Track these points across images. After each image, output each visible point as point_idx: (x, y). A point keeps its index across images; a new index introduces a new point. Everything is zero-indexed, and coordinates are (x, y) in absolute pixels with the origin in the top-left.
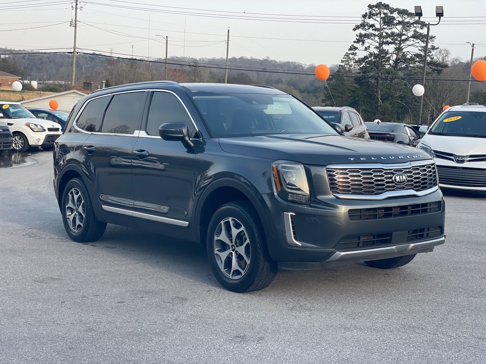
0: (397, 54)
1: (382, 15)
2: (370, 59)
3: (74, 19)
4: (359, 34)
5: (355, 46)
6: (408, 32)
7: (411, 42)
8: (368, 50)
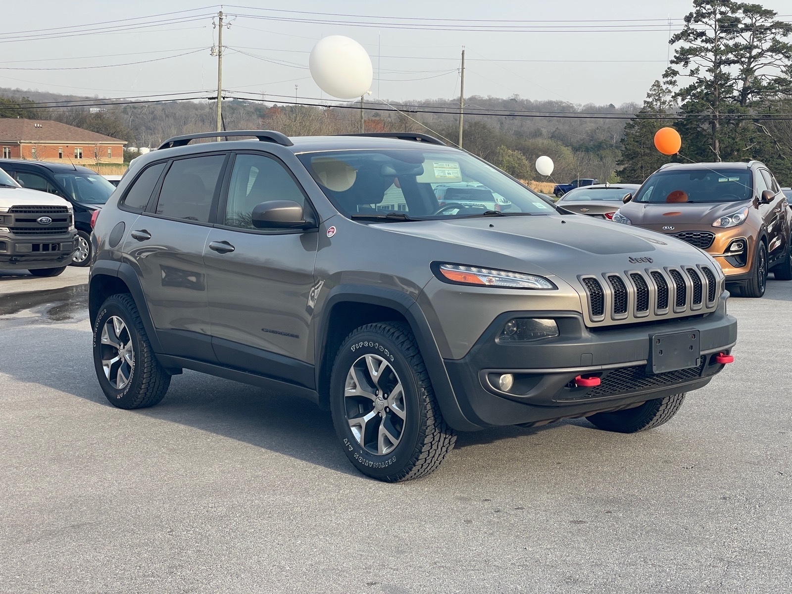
0: (745, 80)
1: (719, 16)
2: (699, 90)
3: (217, 44)
4: (679, 50)
5: (673, 70)
6: (763, 41)
7: (767, 58)
8: (695, 75)
